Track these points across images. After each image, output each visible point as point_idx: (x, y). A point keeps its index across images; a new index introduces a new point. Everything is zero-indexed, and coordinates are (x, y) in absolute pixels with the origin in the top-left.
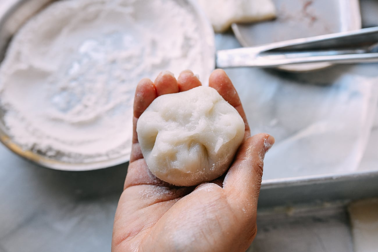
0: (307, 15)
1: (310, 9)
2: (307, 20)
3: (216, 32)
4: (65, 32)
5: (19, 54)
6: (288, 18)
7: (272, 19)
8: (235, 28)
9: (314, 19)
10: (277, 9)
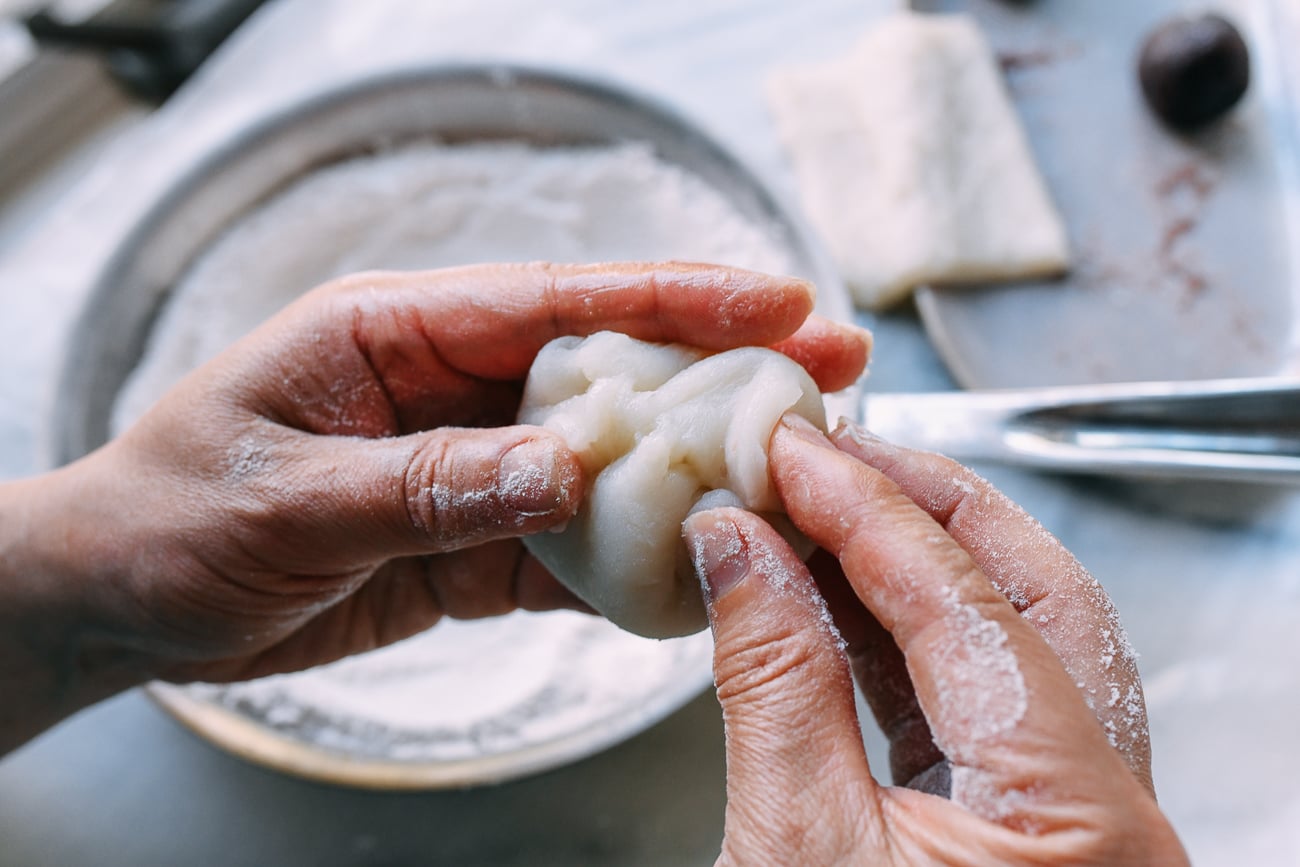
0: (1175, 270)
1: (1184, 249)
2: (1174, 288)
3: (860, 309)
5: (192, 346)
6: (1109, 277)
7: (1055, 278)
8: (927, 304)
9: (1198, 286)
10: (1072, 242)
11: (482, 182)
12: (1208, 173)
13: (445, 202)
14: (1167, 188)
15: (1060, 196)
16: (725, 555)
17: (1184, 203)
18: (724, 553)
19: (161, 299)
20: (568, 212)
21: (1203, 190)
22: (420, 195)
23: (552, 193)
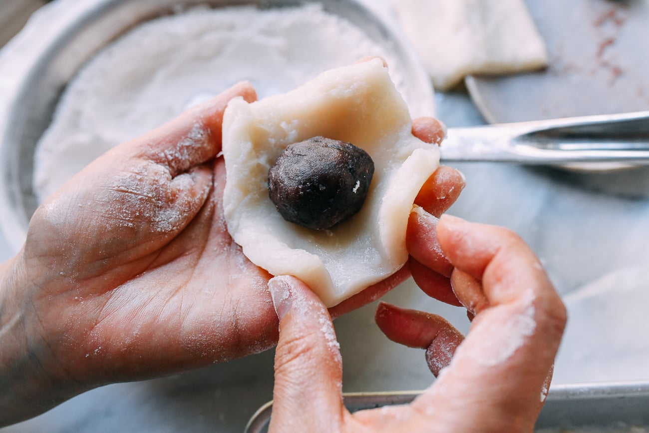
0: (605, 65)
1: (609, 53)
2: (605, 75)
3: (437, 90)
4: (160, 77)
5: (77, 116)
6: (569, 69)
7: (541, 70)
8: (471, 84)
9: (618, 72)
10: (548, 52)
11: (232, 27)
12: (621, 14)
13: (211, 38)
14: (600, 23)
15: (541, 27)
16: (282, 299)
17: (609, 30)
18: (281, 298)
19: (62, 90)
20: (278, 42)
21: (619, 23)
22: (199, 35)
23: (269, 32)
